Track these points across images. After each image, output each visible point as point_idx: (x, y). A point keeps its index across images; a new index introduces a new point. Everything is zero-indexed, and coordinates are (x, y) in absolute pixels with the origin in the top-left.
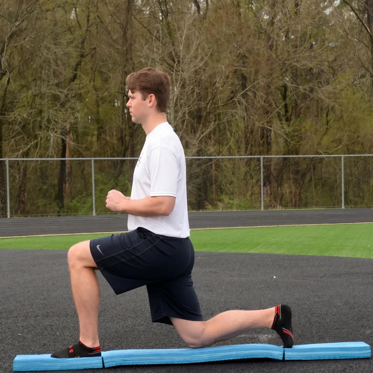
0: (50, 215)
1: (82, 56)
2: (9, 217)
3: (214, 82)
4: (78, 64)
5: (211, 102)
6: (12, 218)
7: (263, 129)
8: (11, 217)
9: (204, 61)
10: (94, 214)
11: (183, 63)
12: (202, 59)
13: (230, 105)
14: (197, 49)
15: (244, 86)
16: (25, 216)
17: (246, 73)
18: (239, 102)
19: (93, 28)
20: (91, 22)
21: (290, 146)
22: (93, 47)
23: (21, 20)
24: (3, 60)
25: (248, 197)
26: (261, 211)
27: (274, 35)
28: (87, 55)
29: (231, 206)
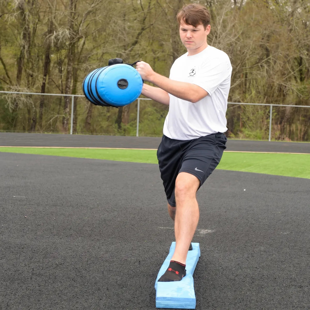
0: (103, 134)
1: (143, 29)
2: (71, 133)
3: (243, 52)
4: (139, 34)
5: (240, 65)
6: (74, 134)
7: (280, 85)
9: (237, 37)
10: (137, 135)
11: (219, 37)
12: (235, 36)
13: (255, 68)
14: (231, 30)
15: (268, 56)
16: (85, 134)
17: (270, 47)
18: (261, 66)
19: (153, 11)
20: (151, 7)
21: (301, 98)
22: (151, 23)
23: (96, 3)
24: (80, 29)
25: (263, 131)
26: (269, 142)
27: (293, 22)
28: (146, 29)
29: (249, 136)
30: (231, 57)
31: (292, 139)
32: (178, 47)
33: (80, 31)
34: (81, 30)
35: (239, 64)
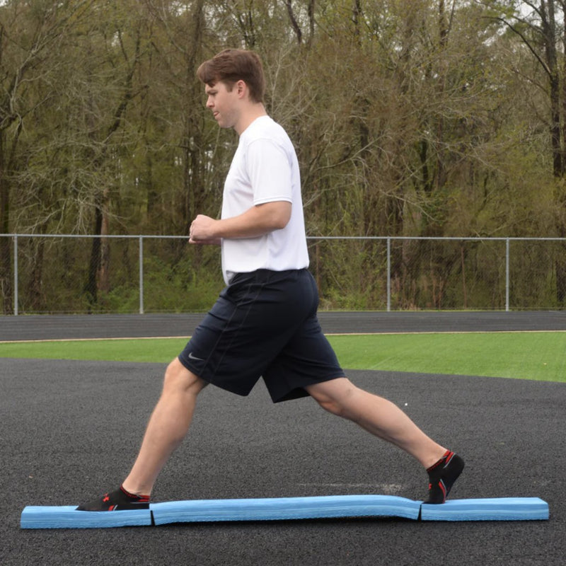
1: (128, 96)
2: (16, 313)
3: (321, 135)
4: (122, 107)
5: (315, 162)
6: (21, 315)
7: (391, 200)
8: (19, 314)
9: (307, 106)
10: (142, 312)
11: (275, 108)
12: (304, 103)
13: (343, 167)
14: (297, 91)
15: (364, 141)
17: (368, 123)
18: (356, 162)
19: (145, 59)
20: (142, 51)
21: (431, 224)
22: (143, 84)
23: (40, 46)
24: (12, 100)
25: (367, 292)
26: (387, 312)
27: (409, 73)
28: (135, 96)
29: (343, 305)
30: (297, 147)
31: (423, 306)
32: (198, 130)
33: (11, 105)
34: (13, 102)
35: (314, 160)
